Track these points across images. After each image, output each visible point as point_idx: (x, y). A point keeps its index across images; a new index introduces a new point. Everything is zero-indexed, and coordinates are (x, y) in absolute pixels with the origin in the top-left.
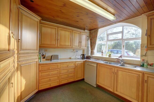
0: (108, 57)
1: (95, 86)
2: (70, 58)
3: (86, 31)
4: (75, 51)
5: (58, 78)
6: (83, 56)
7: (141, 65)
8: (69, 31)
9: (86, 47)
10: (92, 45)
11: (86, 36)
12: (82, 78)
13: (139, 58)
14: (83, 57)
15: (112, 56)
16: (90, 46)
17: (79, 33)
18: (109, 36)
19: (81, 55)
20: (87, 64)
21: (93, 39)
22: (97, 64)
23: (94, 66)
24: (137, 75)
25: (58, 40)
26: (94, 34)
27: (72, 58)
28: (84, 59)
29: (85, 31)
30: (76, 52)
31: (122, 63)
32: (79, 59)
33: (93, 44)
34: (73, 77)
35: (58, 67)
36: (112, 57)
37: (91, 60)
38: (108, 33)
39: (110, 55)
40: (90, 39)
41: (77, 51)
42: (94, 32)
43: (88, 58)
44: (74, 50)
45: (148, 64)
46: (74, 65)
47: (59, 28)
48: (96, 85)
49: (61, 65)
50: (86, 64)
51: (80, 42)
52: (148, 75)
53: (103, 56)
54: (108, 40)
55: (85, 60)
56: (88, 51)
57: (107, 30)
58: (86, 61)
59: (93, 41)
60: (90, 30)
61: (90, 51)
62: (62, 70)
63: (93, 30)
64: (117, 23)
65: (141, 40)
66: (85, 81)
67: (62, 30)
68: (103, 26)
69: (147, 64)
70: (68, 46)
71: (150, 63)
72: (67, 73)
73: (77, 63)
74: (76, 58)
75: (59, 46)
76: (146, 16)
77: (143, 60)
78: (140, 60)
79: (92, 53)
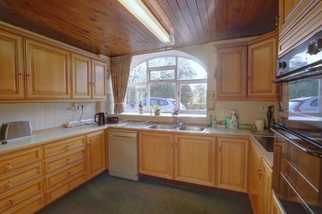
0: (153, 114)
1: (136, 179)
2: (65, 126)
3: (102, 56)
4: (77, 105)
5: (39, 188)
6: (99, 118)
7: (208, 124)
8: (60, 54)
9: (105, 95)
10: (118, 91)
11: (104, 69)
12: (104, 169)
13: (204, 114)
14: (102, 119)
15: (162, 112)
16: (112, 92)
17: (88, 62)
18: (152, 72)
19: (96, 115)
20: (113, 136)
21: (120, 76)
22: (138, 133)
23: (130, 137)
24: (208, 142)
25: (26, 76)
26: (121, 67)
27: (70, 126)
28: (104, 124)
29: (100, 56)
30: (80, 108)
31: (181, 124)
32: (88, 124)
33: (120, 89)
34: (82, 173)
35: (37, 157)
36: (162, 115)
37: (120, 125)
38: (150, 66)
39: (158, 110)
40: (113, 78)
41: (82, 106)
42: (122, 62)
43: (113, 120)
44: (74, 103)
45: (217, 123)
46: (83, 143)
47: (28, 42)
48: (137, 177)
49: (45, 149)
50: (111, 134)
51: (91, 84)
52: (223, 139)
53: (143, 115)
54: (150, 80)
55: (106, 126)
56: (108, 104)
57: (147, 61)
58: (109, 128)
59: (120, 81)
60: (111, 56)
61: (113, 105)
62: (49, 163)
63: (119, 57)
64: (169, 50)
65: (206, 84)
66: (110, 174)
67: (37, 48)
68: (142, 52)
69: (215, 122)
70: (61, 93)
71: (219, 119)
72: (65, 168)
73: (89, 136)
74: (80, 124)
75: (30, 95)
76: (216, 47)
77: (211, 116)
78: (205, 116)
79: (119, 108)
